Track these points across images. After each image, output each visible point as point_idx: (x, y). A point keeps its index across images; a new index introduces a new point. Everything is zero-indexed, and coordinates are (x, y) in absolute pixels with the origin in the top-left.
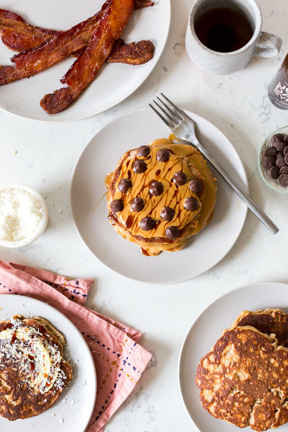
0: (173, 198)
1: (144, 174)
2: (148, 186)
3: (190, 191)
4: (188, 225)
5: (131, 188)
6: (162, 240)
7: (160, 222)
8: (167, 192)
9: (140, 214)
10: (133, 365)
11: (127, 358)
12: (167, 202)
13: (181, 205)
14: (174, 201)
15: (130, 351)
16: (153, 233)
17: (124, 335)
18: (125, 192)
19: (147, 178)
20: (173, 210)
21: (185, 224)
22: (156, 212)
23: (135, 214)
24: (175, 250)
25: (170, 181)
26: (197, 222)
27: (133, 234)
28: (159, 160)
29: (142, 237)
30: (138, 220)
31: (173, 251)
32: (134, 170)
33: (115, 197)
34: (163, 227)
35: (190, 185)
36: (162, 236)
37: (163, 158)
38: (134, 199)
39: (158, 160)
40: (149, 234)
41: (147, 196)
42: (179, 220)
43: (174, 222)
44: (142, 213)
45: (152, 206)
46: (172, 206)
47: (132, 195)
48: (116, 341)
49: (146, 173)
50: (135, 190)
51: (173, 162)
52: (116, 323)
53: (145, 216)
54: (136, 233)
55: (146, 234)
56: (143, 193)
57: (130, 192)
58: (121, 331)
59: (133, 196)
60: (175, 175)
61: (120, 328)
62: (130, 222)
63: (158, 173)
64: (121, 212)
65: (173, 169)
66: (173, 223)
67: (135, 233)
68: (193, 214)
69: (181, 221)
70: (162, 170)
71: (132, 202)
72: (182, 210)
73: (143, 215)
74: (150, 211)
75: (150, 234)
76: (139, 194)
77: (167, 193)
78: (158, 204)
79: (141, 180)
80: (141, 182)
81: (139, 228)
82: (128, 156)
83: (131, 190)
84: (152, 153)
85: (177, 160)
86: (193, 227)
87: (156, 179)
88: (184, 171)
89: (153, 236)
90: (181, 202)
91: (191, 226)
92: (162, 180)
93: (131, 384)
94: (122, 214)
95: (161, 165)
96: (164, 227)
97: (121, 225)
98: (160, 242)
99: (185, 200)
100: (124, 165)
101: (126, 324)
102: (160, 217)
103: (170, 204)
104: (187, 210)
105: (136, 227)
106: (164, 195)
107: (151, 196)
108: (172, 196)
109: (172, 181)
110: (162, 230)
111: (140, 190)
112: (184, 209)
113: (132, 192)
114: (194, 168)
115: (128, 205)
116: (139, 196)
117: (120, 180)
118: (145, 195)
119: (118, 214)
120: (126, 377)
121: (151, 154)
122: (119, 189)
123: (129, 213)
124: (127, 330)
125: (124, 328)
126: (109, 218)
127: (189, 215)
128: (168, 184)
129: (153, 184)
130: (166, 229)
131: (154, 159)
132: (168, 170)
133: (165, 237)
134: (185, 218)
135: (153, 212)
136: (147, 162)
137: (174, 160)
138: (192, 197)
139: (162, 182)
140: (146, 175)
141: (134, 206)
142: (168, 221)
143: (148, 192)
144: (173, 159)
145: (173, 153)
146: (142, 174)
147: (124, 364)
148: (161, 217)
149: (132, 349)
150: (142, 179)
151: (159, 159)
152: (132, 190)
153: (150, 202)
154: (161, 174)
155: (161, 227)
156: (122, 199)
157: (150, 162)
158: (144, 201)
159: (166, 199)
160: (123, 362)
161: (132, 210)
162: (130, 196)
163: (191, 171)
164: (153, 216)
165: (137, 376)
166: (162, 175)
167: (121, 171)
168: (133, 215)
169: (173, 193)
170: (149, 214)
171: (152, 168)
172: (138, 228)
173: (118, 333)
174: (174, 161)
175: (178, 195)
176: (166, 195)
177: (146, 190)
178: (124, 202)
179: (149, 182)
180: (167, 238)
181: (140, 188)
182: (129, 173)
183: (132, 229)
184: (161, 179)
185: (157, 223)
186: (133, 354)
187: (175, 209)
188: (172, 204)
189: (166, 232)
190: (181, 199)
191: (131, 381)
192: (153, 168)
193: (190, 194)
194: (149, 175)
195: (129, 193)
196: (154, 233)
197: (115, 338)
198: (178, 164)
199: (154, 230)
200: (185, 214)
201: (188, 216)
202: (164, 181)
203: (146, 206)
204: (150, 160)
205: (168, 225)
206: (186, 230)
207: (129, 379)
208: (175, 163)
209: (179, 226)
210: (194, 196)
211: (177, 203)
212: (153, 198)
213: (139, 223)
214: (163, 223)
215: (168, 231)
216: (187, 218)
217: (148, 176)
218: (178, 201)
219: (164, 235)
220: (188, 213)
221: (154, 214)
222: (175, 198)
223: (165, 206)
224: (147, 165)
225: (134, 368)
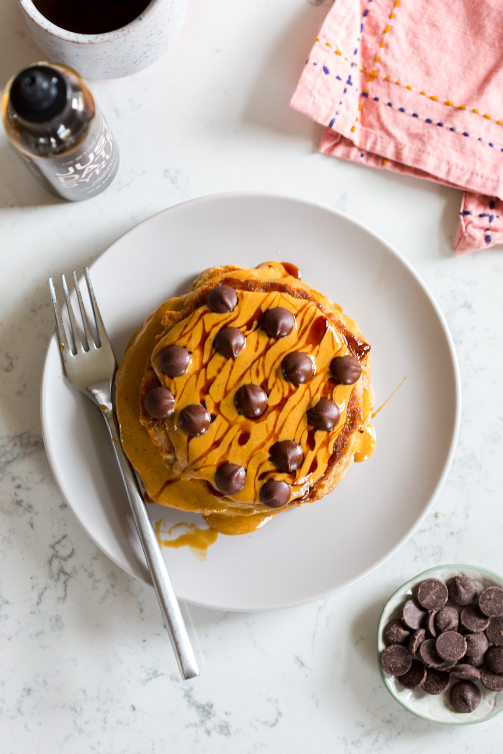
0: (214, 378)
1: (278, 438)
2: (269, 409)
3: (174, 391)
4: (185, 316)
5: (309, 408)
6: (247, 286)
7: (249, 325)
8: (226, 393)
9: (294, 346)
10: (331, 78)
11: (345, 91)
12: (229, 369)
13: (198, 359)
14: (212, 371)
15: (342, 109)
16: (265, 302)
17: (361, 143)
18: (323, 399)
19: (271, 428)
20: (216, 351)
21: (191, 318)
22: (256, 349)
23: (304, 347)
24: (223, 269)
25: (219, 417)
26: (166, 321)
27: (312, 303)
28: (240, 467)
29: (293, 296)
30: (298, 333)
31: (227, 267)
32: (299, 451)
33: (350, 392)
34: (242, 312)
35: (173, 404)
36: (245, 292)
37: (231, 472)
38: (305, 382)
39: (242, 469)
40: (276, 299)
41: (273, 386)
42: (206, 326)
43: (216, 322)
44: (288, 348)
45: (265, 362)
46: (219, 359)
47: (308, 391)
48: (376, 124)
49: (272, 439)
50: (301, 402)
51: (208, 463)
52: (383, 164)
53: (281, 340)
54: (304, 306)
55: (282, 300)
56: (283, 393)
57: (311, 399)
58: (368, 148)
59: (306, 389)
60: (206, 429)
61: (370, 154)
62: (318, 329)
63: (244, 438)
64: (338, 355)
65: (210, 444)
66: (219, 320)
67: (308, 306)
68: (173, 336)
69: (200, 323)
70: (235, 443)
71: (310, 376)
72: (196, 348)
73: (286, 345)
74: (269, 352)
75: (274, 300)
76: (291, 392)
77: (228, 389)
78: (250, 367)
79: (286, 424)
80: (285, 421)
81: (296, 316)
82: (312, 486)
83: (310, 404)
84: (255, 487)
85: (200, 466)
86: (174, 312)
87: (250, 425)
88: (185, 438)
89: (266, 294)
90: (198, 368)
91: (179, 313)
92: (236, 419)
93: (330, 35)
94: (336, 351)
95: (237, 456)
96: (239, 313)
97: (340, 327)
98: (252, 281)
99: (187, 371)
100: (322, 466)
101: (360, 165)
102: (248, 337)
103: (224, 364)
104: (185, 347)
105: (306, 317)
106: (235, 385)
107: (264, 386)
108: (216, 382)
109: (213, 417)
110: (245, 306)
111: (288, 402)
112: (192, 351)
113: (307, 398)
114: (160, 446)
115: (319, 371)
116: (293, 387)
117: (335, 430)
118: (279, 389)
119: (345, 352)
120: (342, 50)
121: (259, 484)
122: (339, 409)
123: (318, 352)
124: (354, 153)
125: (362, 156)
126: (368, 347)
127: (182, 336)
128: (222, 410)
129: (258, 411)
130: (236, 309)
131: (252, 470)
132: (222, 444)
133: (239, 291)
134: (191, 330)
135: (262, 348)
136: (269, 467)
137: (206, 466)
138: (171, 377)
139: (236, 414)
140: (274, 434)
141: (305, 366)
142: (231, 325)
143: (271, 395)
144: (208, 468)
145: (208, 485)
146: (282, 438)
147: (350, 77)
148: (246, 336)
149: (337, 113)
150: (282, 428)
151: (240, 470)
152: (307, 404)
153: (267, 372)
154: (239, 434)
155: (247, 312)
156: (332, 386)
157: (261, 465)
158: (281, 375)
159: (231, 377)
160: (352, 81)
161: (312, 357)
162: (313, 389)
163: (169, 441)
164: (264, 340)
165: (318, 54)
166: (235, 433)
167: (331, 452)
168: (310, 346)
169: (212, 390)
170: (273, 344)
171: (258, 451)
172: (301, 315)
173: (375, 143)
174: (205, 464)
175: (201, 383)
176: (230, 386)
177: (275, 399)
178: (329, 377)
179: (266, 418)
180: (235, 288)
181: (288, 406)
182: (311, 443)
183: (315, 313)
184: (238, 423)
185: (255, 323)
186: (333, 101)
187: (211, 352)
188: (218, 366)
189: (236, 300)
190: (198, 373)
191: (331, 42)
192: (255, 451)
193: (175, 384)
194: (266, 435)
195: (315, 397)
196: (263, 302)
197: (379, 132)
198: (198, 455)
199: (264, 309)
200: (190, 338)
201: (184, 336)
202: (232, 419)
203: (278, 364)
204: (262, 471)
205: (230, 315)
206: (192, 306)
207: (336, 46)
208: (204, 459)
209: (205, 312)
210: (167, 379)
211: (205, 366)
212: (261, 379)
213: (297, 327)
214: (241, 322)
215: (231, 303)
216: (186, 330)
217: (268, 431)
218: (203, 371)
219: (242, 295)
220: (183, 342)
221: (259, 344)
222: (209, 377)
223: (234, 359)
224: (270, 459)
225: (326, 71)
